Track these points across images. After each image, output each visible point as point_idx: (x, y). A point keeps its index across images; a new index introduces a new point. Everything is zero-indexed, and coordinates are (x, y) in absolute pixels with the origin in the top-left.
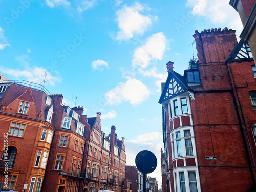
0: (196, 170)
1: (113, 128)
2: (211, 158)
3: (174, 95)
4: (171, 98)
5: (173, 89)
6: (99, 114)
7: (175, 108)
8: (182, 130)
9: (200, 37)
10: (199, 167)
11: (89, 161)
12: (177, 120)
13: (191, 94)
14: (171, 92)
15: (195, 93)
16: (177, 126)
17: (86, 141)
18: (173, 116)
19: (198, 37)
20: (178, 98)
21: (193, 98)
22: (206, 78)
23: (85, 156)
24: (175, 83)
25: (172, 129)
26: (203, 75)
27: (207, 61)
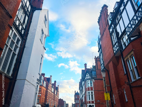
0: (94, 105)
1: (55, 82)
2: (99, 101)
3: (88, 79)
4: (87, 80)
5: (88, 77)
6: (51, 76)
7: (88, 84)
8: (90, 92)
9: (97, 59)
10: (95, 104)
11: (48, 98)
12: (89, 88)
13: (94, 80)
14: (87, 77)
15: (95, 79)
16: (89, 90)
17: (46, 89)
18: (87, 86)
19: (96, 59)
20: (89, 80)
21: (94, 81)
22: (98, 74)
23: (46, 96)
24: (88, 75)
25: (87, 91)
26: (97, 73)
27: (99, 68)
